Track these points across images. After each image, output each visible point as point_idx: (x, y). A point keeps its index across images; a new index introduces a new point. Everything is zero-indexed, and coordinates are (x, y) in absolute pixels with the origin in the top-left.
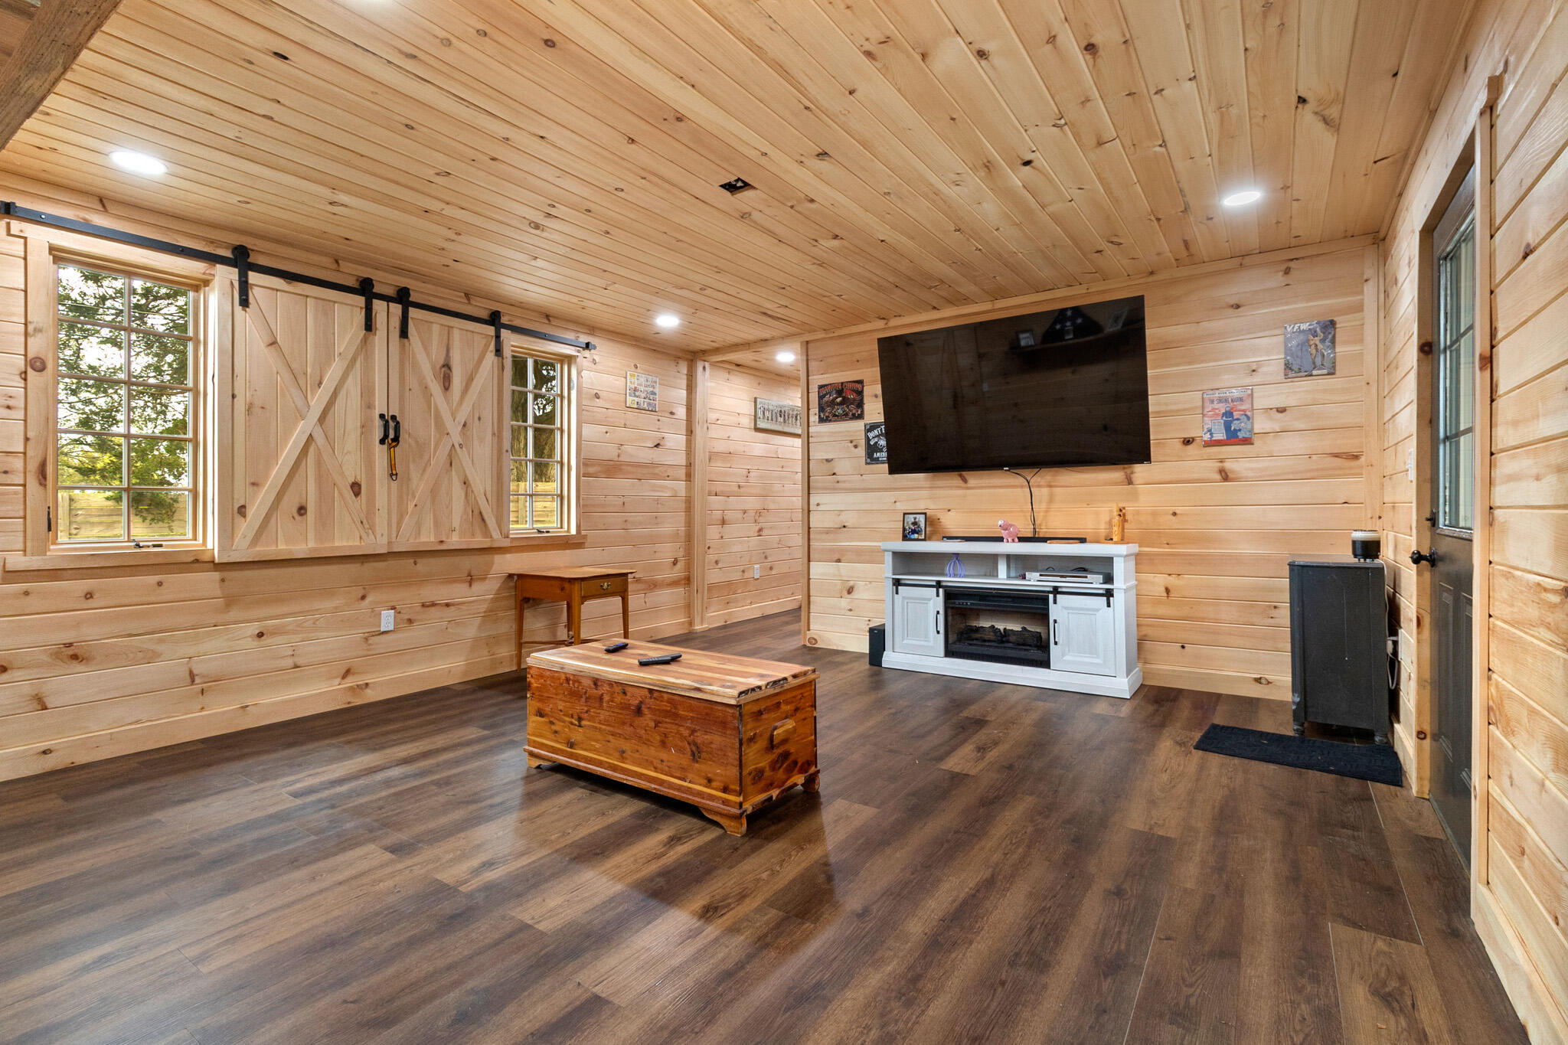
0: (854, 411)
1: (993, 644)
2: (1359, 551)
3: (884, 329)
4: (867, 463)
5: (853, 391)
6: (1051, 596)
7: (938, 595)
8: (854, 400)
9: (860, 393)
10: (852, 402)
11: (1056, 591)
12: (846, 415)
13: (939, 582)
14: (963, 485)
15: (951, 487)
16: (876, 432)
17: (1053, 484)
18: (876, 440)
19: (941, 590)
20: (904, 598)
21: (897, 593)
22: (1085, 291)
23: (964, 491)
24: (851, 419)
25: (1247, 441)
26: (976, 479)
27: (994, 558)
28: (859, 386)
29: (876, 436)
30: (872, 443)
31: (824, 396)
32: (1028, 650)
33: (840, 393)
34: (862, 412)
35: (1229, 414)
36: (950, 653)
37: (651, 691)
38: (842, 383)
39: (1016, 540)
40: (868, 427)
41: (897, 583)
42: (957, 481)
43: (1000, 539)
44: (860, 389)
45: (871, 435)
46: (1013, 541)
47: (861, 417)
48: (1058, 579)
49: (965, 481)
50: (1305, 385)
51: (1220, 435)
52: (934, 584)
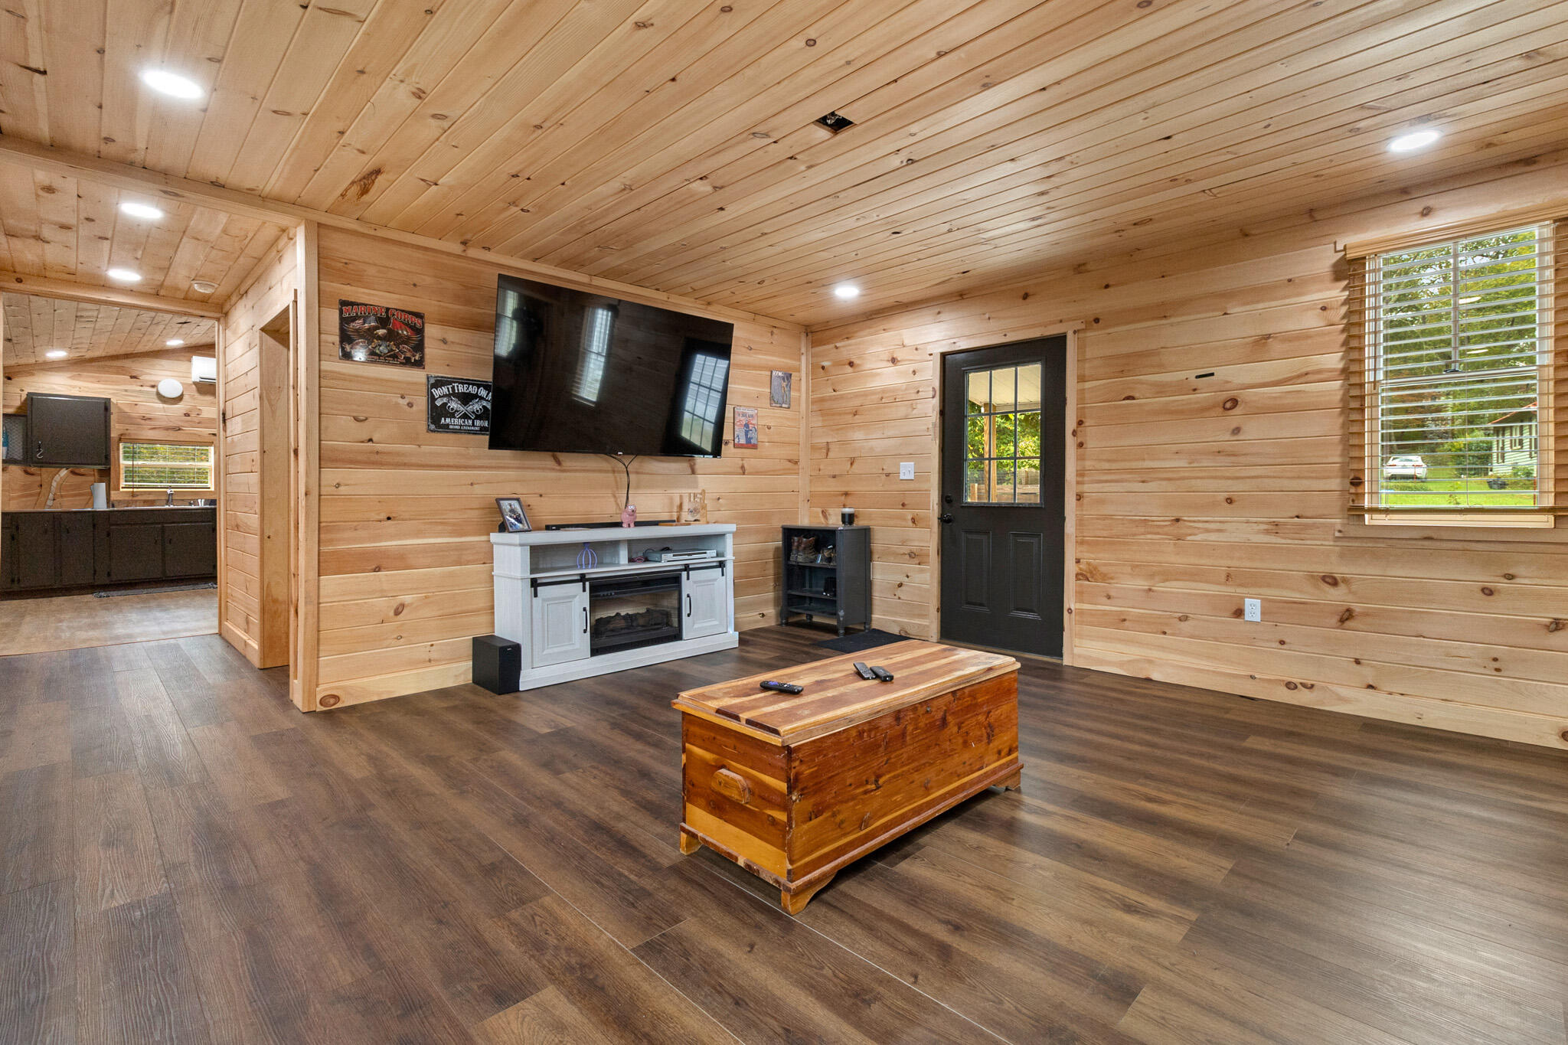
0: (408, 355)
1: (623, 631)
2: (847, 520)
3: (459, 256)
4: (429, 430)
5: (407, 325)
6: (684, 574)
7: (584, 590)
8: (409, 338)
9: (420, 331)
10: (406, 341)
11: (687, 568)
12: (395, 357)
13: (583, 576)
14: (558, 468)
15: (544, 469)
16: (445, 390)
17: (640, 471)
18: (445, 400)
19: (587, 584)
20: (544, 600)
21: (536, 595)
22: (666, 299)
23: (558, 474)
24: (402, 364)
25: (755, 447)
26: (571, 461)
27: (615, 544)
28: (418, 322)
29: (444, 396)
30: (438, 403)
31: (354, 319)
32: (658, 629)
33: (383, 322)
34: (422, 358)
35: (747, 426)
36: (595, 651)
37: (953, 693)
38: (388, 309)
39: (632, 525)
40: (432, 381)
41: (535, 584)
42: (551, 463)
43: (618, 525)
44: (418, 326)
45: (437, 392)
46: (629, 526)
47: (419, 364)
48: (687, 557)
49: (559, 463)
50: (779, 412)
51: (743, 441)
52: (578, 578)
